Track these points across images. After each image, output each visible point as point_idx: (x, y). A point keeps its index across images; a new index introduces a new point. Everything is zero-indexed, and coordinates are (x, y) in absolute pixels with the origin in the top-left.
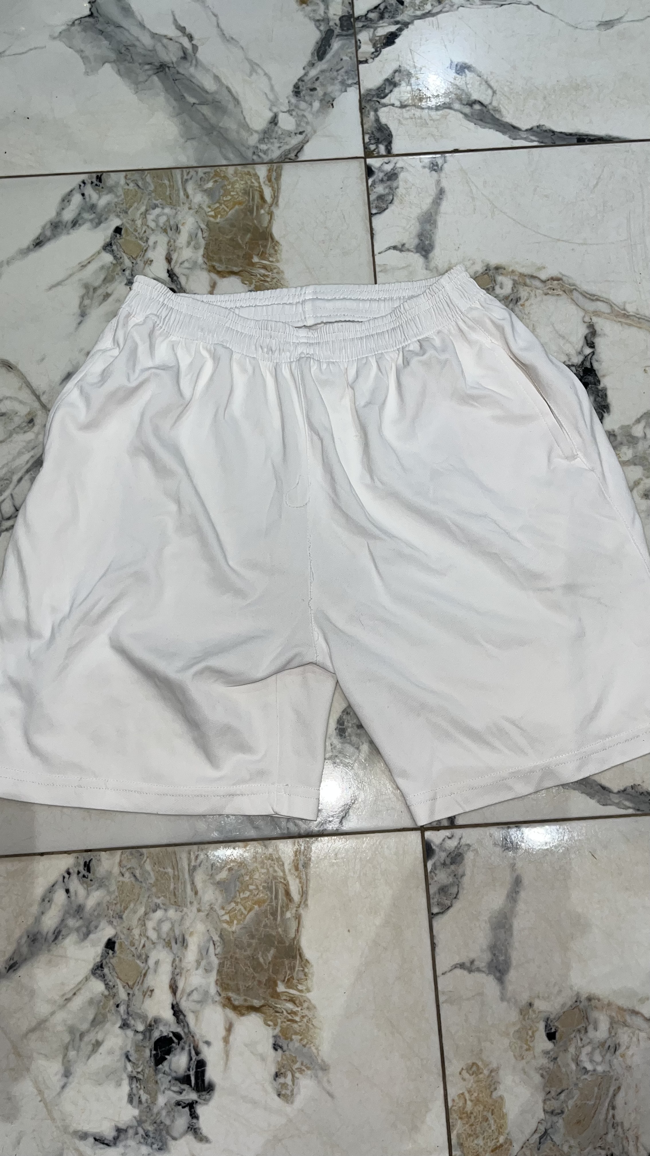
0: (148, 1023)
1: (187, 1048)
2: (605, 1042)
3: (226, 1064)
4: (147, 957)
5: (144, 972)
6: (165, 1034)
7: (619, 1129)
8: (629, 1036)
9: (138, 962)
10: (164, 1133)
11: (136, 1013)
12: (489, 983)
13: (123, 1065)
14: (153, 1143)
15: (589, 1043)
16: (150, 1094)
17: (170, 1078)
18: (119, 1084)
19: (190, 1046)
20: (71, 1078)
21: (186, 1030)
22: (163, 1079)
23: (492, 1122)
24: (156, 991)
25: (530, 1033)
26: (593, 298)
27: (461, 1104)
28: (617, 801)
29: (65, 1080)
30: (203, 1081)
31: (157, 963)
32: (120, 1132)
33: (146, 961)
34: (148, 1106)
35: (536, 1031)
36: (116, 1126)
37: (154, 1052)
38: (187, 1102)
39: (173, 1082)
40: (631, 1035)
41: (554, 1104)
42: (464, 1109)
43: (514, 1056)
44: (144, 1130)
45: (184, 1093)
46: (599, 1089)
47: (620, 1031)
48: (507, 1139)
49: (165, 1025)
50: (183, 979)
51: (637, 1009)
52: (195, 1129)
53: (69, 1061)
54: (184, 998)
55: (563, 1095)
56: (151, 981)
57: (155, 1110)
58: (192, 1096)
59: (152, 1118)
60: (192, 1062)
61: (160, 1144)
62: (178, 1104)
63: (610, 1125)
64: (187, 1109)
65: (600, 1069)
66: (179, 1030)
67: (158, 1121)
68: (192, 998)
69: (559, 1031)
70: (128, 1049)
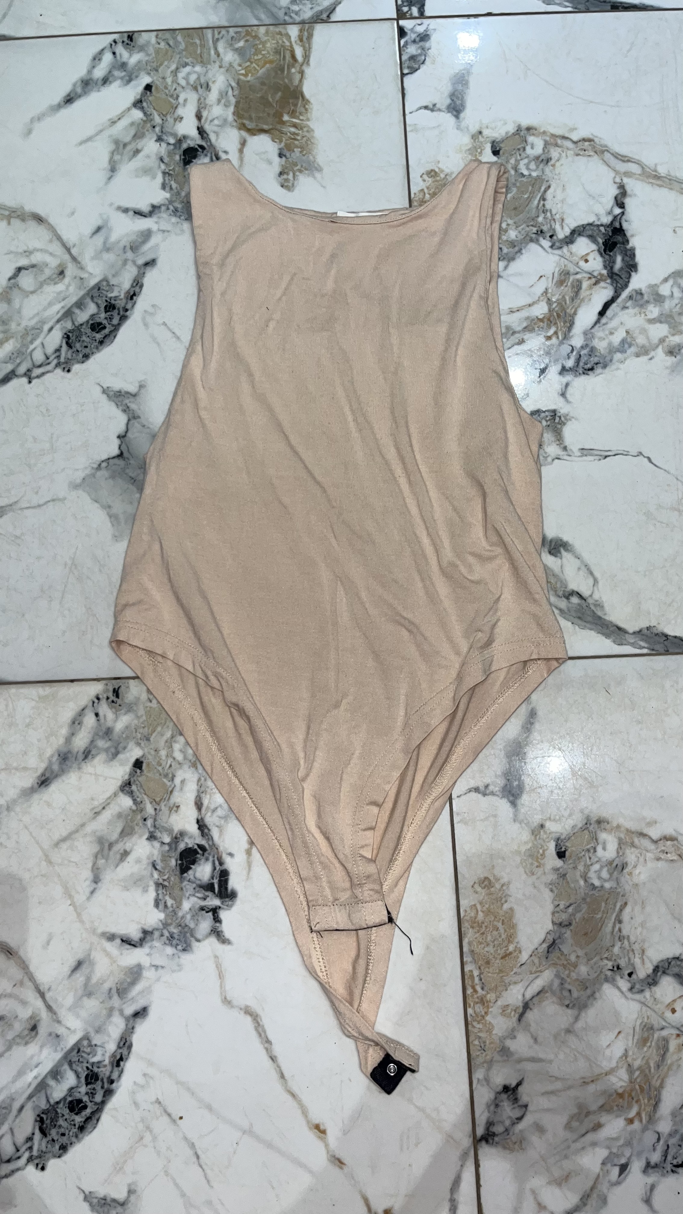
0: (174, 835)
1: (211, 859)
2: (613, 861)
3: (249, 873)
4: (174, 776)
5: (170, 789)
6: (190, 846)
7: (626, 942)
8: (636, 856)
9: (165, 780)
10: (188, 935)
11: (163, 827)
12: (503, 806)
13: (149, 874)
14: (177, 945)
15: (597, 861)
16: (175, 900)
17: (194, 885)
18: (145, 890)
19: (214, 857)
20: (100, 884)
21: (211, 843)
22: (188, 887)
23: (502, 931)
24: (181, 806)
25: (541, 851)
26: (624, 159)
27: (473, 914)
28: (632, 641)
29: (94, 885)
30: (226, 889)
31: (183, 782)
32: (146, 934)
33: (173, 780)
34: (174, 911)
35: (547, 850)
36: (142, 929)
37: (179, 862)
38: (211, 907)
39: (198, 889)
40: (639, 855)
41: (564, 917)
42: (476, 918)
43: (525, 872)
44: (169, 932)
45: (208, 899)
46: (606, 904)
47: (628, 851)
48: (516, 947)
49: (190, 837)
50: (208, 796)
51: (645, 831)
52: (218, 932)
53: (98, 869)
54: (209, 814)
55: (571, 908)
56: (176, 798)
57: (180, 914)
58: (216, 902)
59: (177, 921)
60: (216, 871)
61: (185, 945)
62: (202, 909)
63: (617, 938)
64: (210, 914)
65: (607, 885)
66: (203, 842)
67: (183, 925)
68: (216, 814)
69: (569, 850)
70: (155, 858)
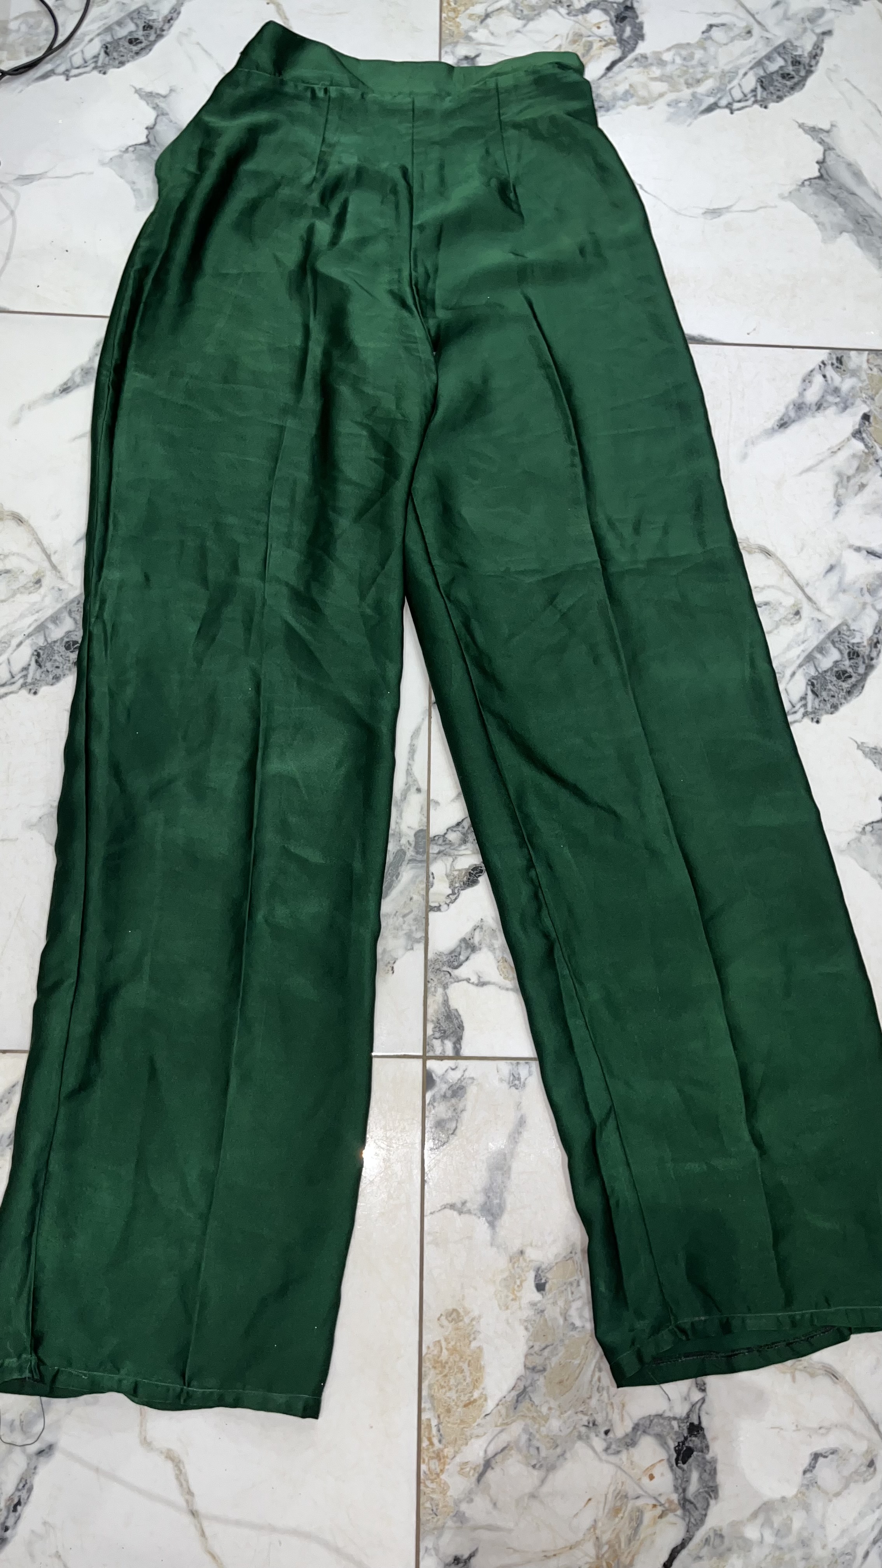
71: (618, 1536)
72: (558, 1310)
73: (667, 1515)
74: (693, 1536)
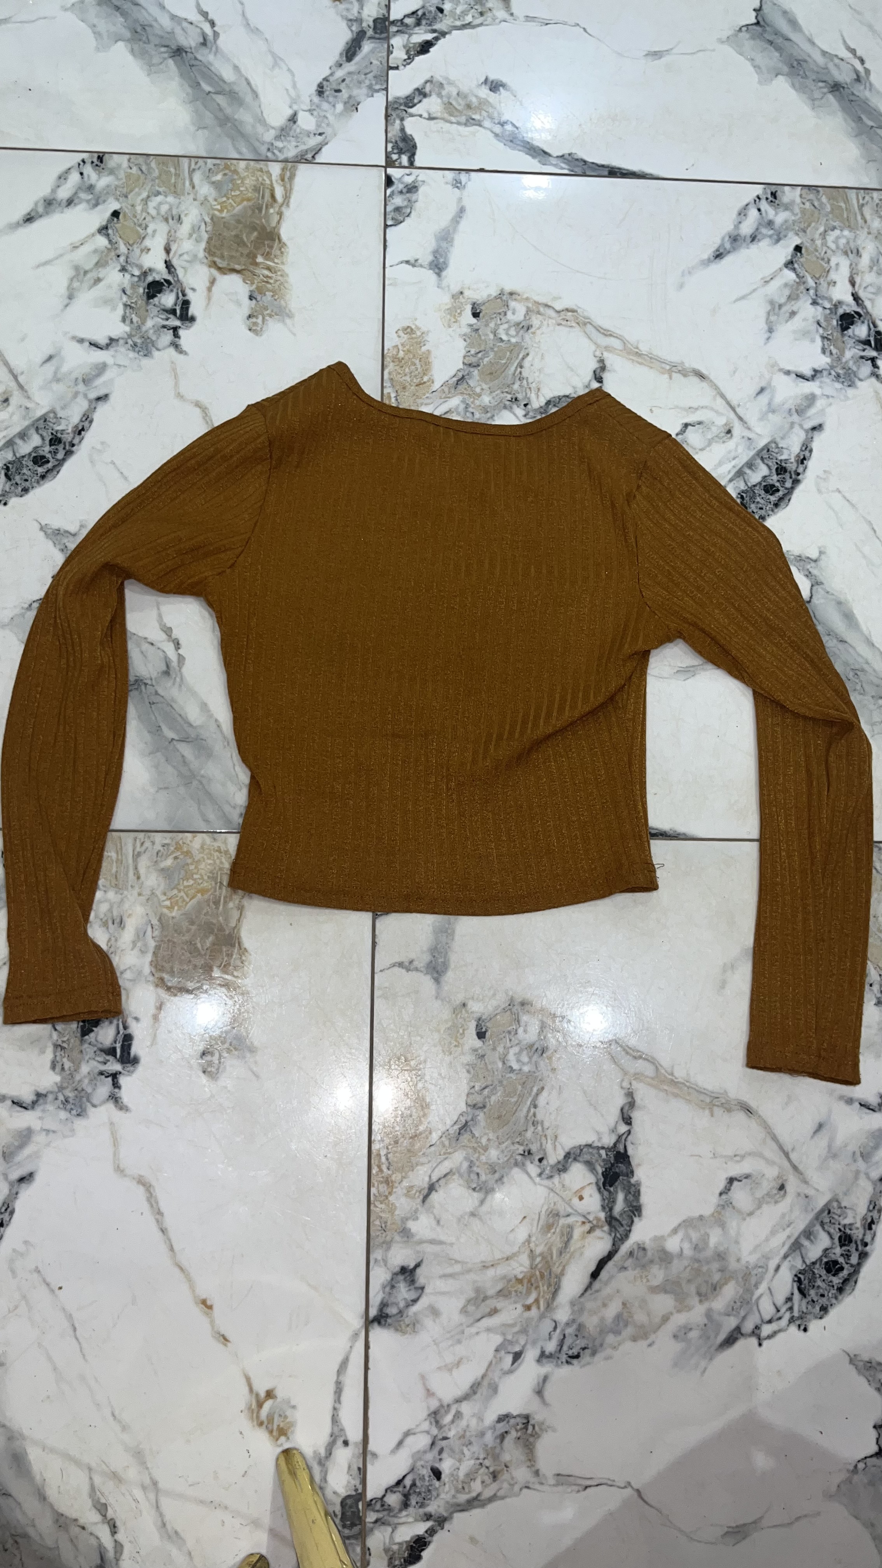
1: (115, 1022)
2: (534, 1044)
3: (153, 1040)
7: (539, 1127)
8: (557, 1041)
10: (84, 1100)
12: (426, 982)
13: (49, 1034)
14: (72, 1109)
15: (518, 1044)
16: (73, 1063)
17: (95, 1048)
18: (42, 1052)
22: (88, 1050)
25: (461, 1031)
26: (607, 333)
30: (129, 1054)
32: (39, 1097)
34: (71, 1074)
35: (467, 1029)
36: (35, 1091)
38: (111, 1072)
39: (98, 1052)
41: (478, 1099)
43: (443, 1050)
44: (64, 1096)
45: (109, 1063)
46: (523, 1088)
47: (549, 1035)
48: (426, 1127)
50: (117, 957)
52: (116, 1098)
55: (487, 1090)
57: (77, 1078)
58: (117, 1067)
59: (74, 1085)
60: (119, 1036)
61: (80, 1110)
62: (101, 1073)
63: (531, 1123)
64: (110, 1079)
65: (526, 1069)
67: (80, 1089)
68: (124, 976)
69: (490, 1031)
71: (550, 1249)
72: (497, 1055)
73: (594, 1230)
74: (618, 1249)
